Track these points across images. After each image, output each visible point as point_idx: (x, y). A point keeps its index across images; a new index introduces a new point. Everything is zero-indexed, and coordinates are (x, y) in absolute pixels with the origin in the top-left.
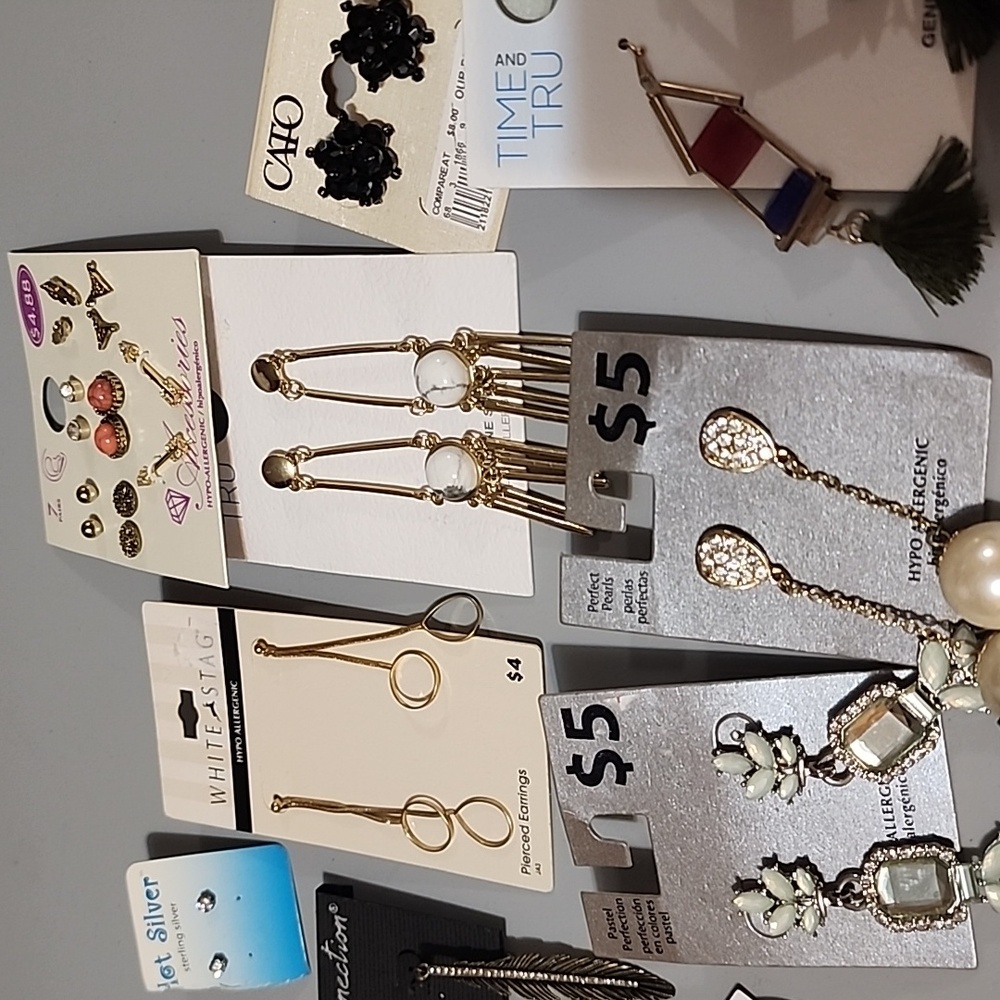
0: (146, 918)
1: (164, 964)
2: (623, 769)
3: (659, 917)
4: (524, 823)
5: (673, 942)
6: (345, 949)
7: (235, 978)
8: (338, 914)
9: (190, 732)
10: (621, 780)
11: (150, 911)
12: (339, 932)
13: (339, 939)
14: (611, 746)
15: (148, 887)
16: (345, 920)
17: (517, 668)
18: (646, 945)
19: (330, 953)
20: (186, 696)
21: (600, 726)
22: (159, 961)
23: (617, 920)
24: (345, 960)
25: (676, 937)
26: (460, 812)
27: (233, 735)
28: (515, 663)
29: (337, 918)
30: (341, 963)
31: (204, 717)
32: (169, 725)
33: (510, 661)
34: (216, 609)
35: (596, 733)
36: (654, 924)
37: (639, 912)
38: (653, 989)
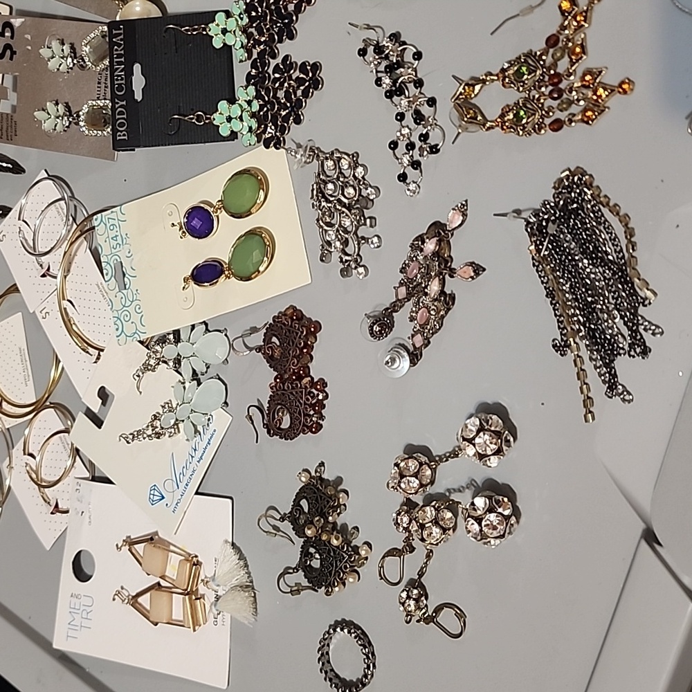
2: (13, 53)
3: (14, 123)
5: (16, 136)
10: (11, 59)
14: (10, 42)
18: (7, 136)
21: (8, 32)
25: (17, 133)
35: (7, 34)
36: (11, 126)
37: (8, 121)
38: (17, 169)
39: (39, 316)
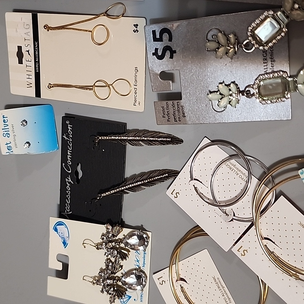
0: (3, 129)
1: (8, 145)
2: (173, 52)
3: (180, 107)
4: (135, 87)
5: (185, 117)
6: (71, 136)
7: (33, 150)
8: (69, 124)
9: (21, 62)
10: (171, 57)
11: (5, 127)
12: (69, 131)
13: (69, 133)
14: (169, 44)
15: (4, 119)
16: (72, 126)
17: (137, 28)
18: (175, 119)
19: (66, 138)
20: (20, 48)
21: (166, 36)
22: (7, 144)
23: (166, 111)
24: (71, 140)
25: (186, 114)
26: (113, 85)
27: (35, 62)
28: (136, 26)
29: (69, 125)
30: (69, 141)
31: (26, 56)
32: (13, 59)
33: (134, 25)
34: (31, 13)
35: (164, 39)
36: (178, 111)
37: (174, 107)
38: (176, 141)
39: (238, 254)
